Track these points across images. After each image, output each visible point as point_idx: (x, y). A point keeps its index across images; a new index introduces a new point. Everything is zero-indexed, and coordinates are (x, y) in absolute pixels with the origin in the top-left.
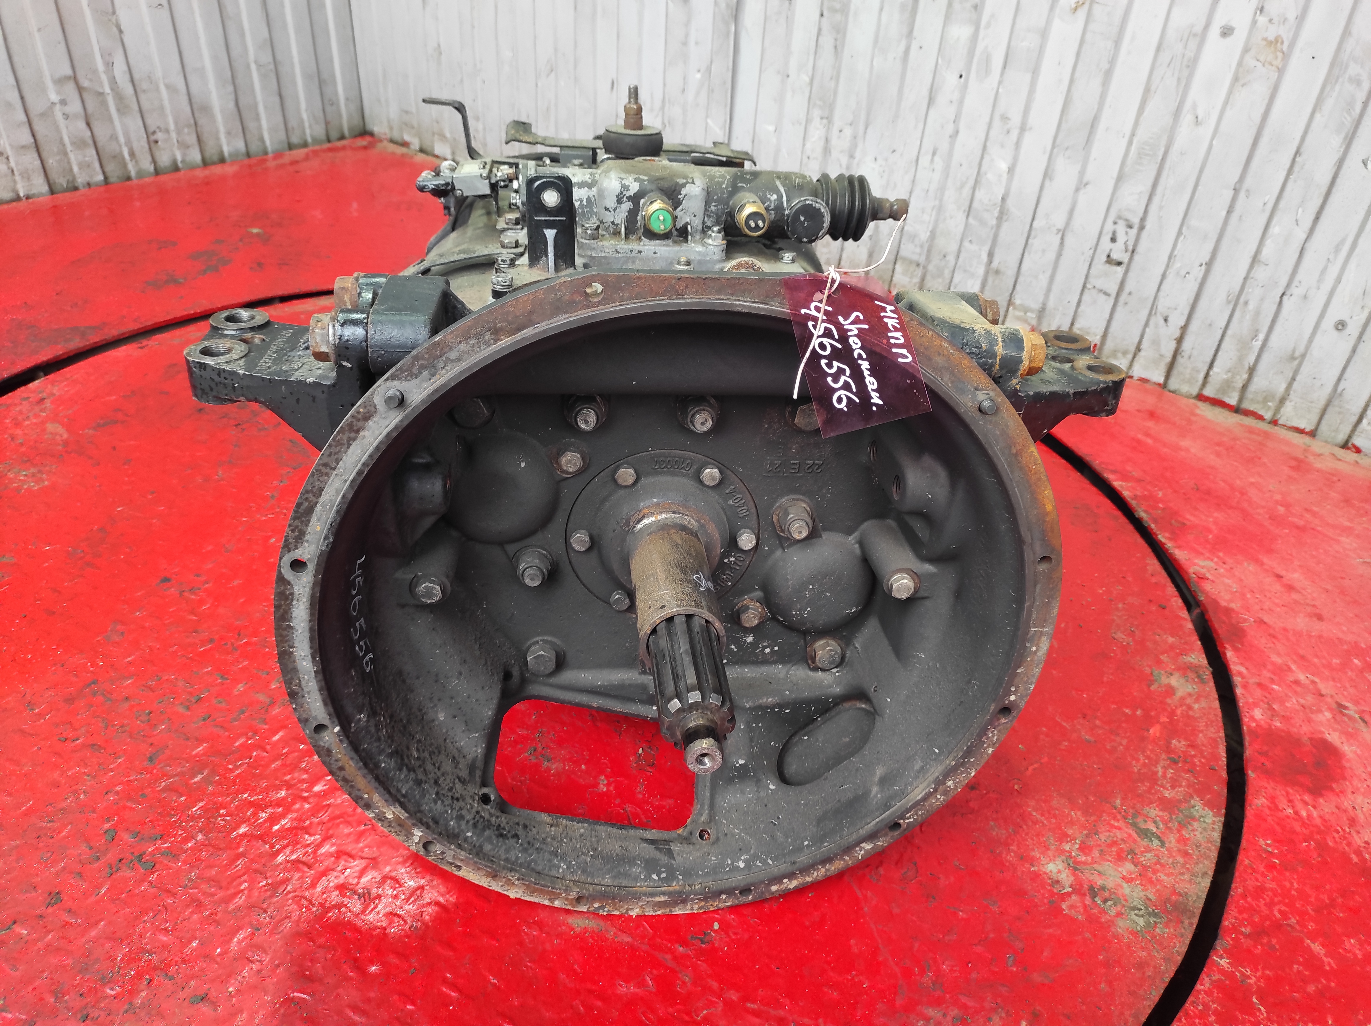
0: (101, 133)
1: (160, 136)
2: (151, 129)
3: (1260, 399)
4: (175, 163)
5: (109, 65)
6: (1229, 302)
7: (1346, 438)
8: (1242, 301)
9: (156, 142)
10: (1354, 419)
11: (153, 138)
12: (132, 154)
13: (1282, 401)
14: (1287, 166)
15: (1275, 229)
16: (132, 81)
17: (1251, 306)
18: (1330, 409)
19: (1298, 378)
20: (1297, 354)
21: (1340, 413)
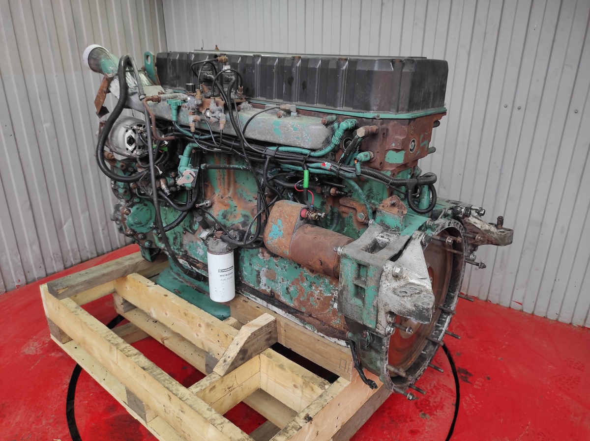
7: (486, 298)
13: (468, 289)
19: (470, 283)
21: (483, 291)
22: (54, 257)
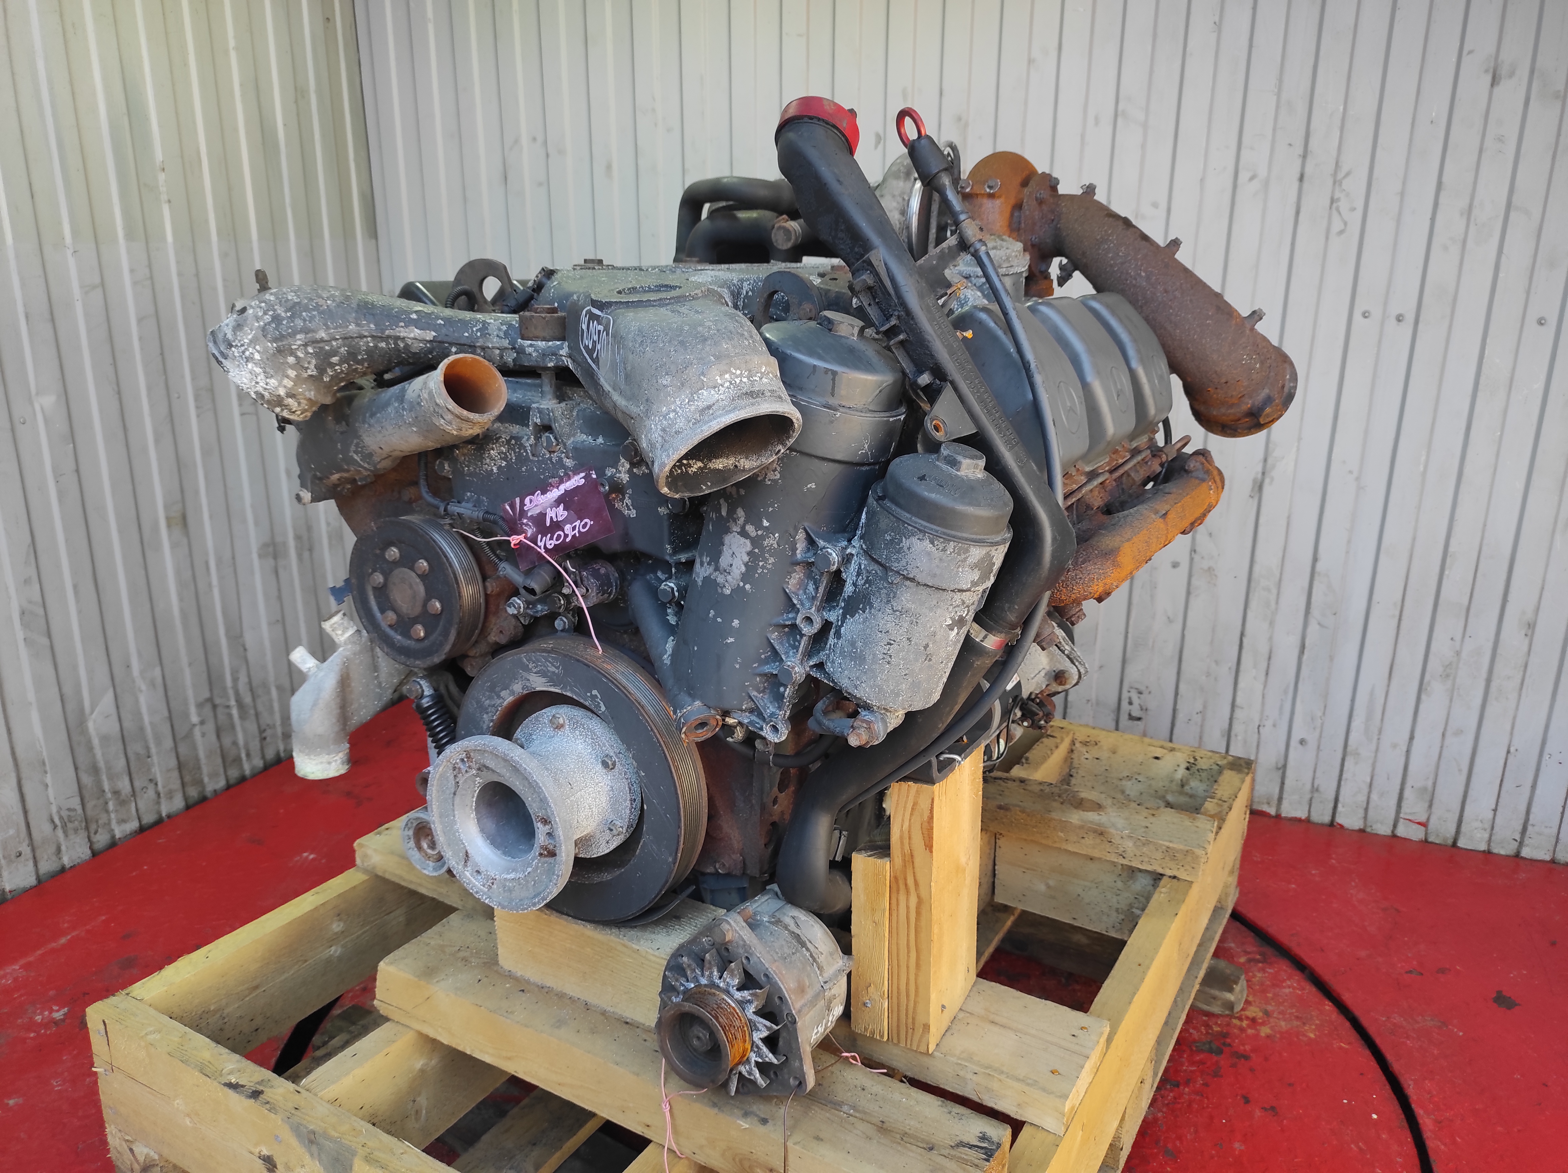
0: (227, 741)
1: (268, 733)
2: (262, 728)
3: (1265, 801)
4: (278, 754)
5: (235, 680)
6: (1223, 736)
7: (1330, 818)
8: (1233, 734)
9: (265, 738)
10: (1332, 805)
11: (264, 735)
12: (248, 755)
13: (1280, 799)
14: (1238, 643)
15: (1241, 685)
16: (251, 690)
17: (1239, 738)
18: (1313, 801)
19: (1287, 782)
20: (1280, 765)
21: (1321, 802)
22: (61, 818)
